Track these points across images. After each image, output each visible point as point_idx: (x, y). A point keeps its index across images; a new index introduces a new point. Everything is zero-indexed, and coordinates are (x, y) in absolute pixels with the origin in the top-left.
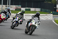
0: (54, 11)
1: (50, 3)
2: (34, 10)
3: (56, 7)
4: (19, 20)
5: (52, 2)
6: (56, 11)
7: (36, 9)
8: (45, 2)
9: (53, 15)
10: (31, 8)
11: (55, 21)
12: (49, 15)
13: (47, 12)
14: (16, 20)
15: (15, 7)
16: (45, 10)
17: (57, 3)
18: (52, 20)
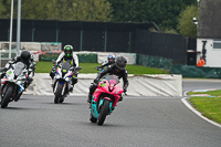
0: (189, 64)
1: (172, 32)
3: (195, 48)
4: (64, 74)
5: (178, 31)
6: (194, 63)
8: (154, 30)
9: (183, 77)
11: (190, 101)
12: (169, 77)
13: (161, 67)
14: (58, 77)
16: (153, 59)
17: (199, 34)
18: (180, 99)
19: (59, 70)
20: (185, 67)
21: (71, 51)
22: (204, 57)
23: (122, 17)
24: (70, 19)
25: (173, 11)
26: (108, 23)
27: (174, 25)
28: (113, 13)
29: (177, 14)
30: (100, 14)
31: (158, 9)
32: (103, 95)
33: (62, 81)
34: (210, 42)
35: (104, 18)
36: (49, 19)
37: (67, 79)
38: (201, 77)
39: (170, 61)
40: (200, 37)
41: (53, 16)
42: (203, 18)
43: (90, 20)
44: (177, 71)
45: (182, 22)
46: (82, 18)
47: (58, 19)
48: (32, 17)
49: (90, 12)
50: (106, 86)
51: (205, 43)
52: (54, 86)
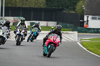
1: (73, 12)
2: (46, 25)
3: (83, 19)
5: (76, 12)
6: (83, 26)
7: (48, 22)
8: (65, 12)
9: (78, 32)
10: (40, 22)
11: (81, 43)
12: (72, 32)
13: (68, 28)
15: (13, 19)
16: (64, 24)
17: (85, 13)
18: (76, 42)
19: (18, 30)
20: (79, 28)
21: (24, 21)
22: (87, 24)
23: (50, 5)
24: (27, 6)
25: (73, 3)
26: (44, 8)
27: (74, 9)
28: (46, 4)
29: (75, 4)
30: (40, 4)
31: (67, 2)
32: (50, 43)
33: (20, 35)
34: (90, 17)
35: (42, 6)
36: (17, 6)
37: (22, 34)
38: (86, 32)
39: (72, 25)
40: (86, 15)
41: (19, 5)
42: (87, 6)
43: (36, 7)
44: (75, 30)
45: (78, 8)
46: (32, 6)
47: (22, 6)
48: (10, 5)
49: (36, 3)
50: (52, 39)
51: (88, 17)
52: (16, 37)
